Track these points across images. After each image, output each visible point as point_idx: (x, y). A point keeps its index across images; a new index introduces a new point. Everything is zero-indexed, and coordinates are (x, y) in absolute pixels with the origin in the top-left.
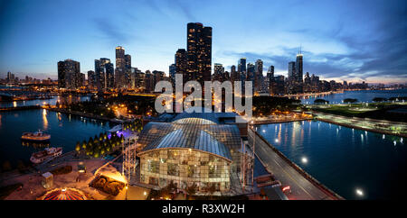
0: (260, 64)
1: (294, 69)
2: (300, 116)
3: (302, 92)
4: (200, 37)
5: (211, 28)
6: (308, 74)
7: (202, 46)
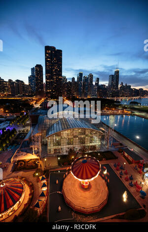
0: (91, 76)
1: (113, 80)
2: (123, 112)
3: (118, 96)
4: (54, 56)
5: (61, 51)
6: (122, 83)
7: (55, 63)
